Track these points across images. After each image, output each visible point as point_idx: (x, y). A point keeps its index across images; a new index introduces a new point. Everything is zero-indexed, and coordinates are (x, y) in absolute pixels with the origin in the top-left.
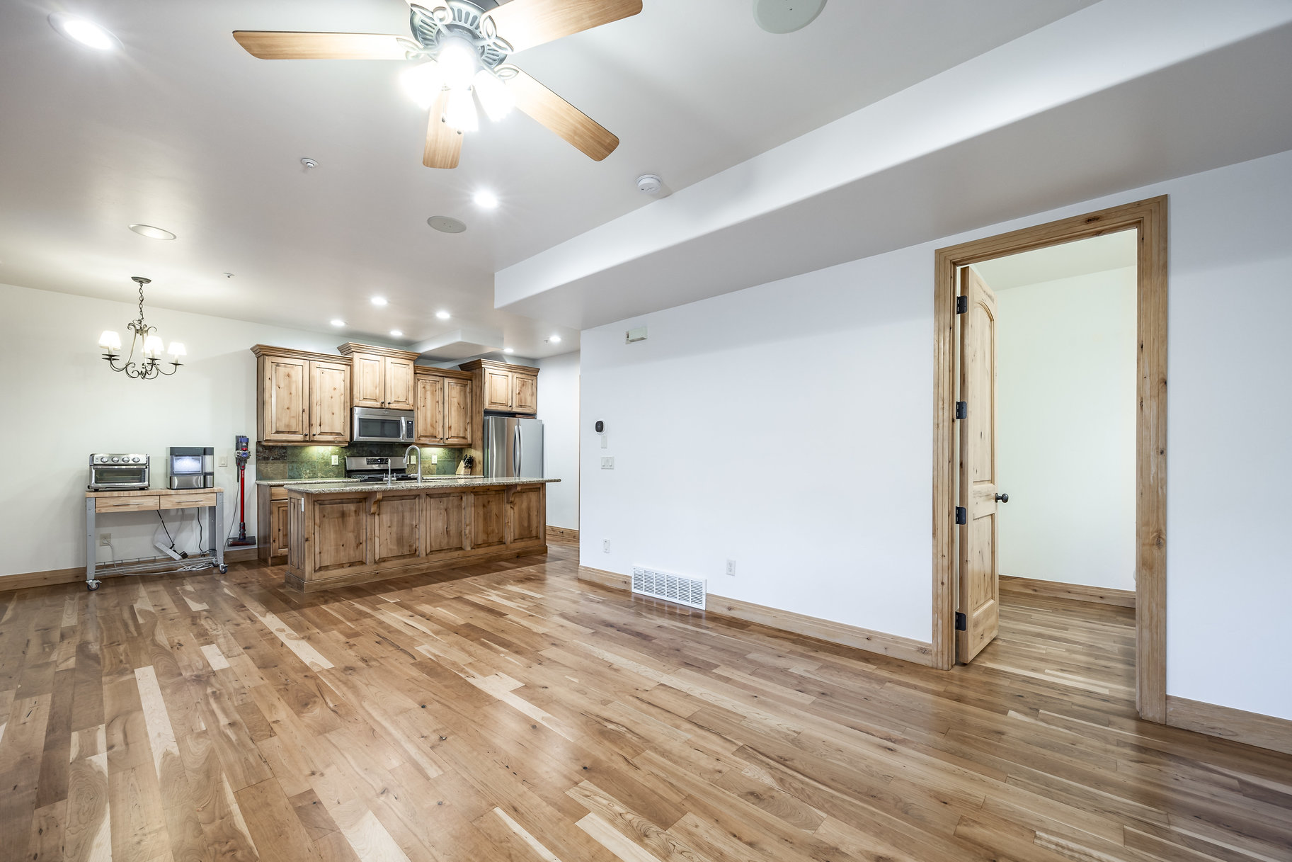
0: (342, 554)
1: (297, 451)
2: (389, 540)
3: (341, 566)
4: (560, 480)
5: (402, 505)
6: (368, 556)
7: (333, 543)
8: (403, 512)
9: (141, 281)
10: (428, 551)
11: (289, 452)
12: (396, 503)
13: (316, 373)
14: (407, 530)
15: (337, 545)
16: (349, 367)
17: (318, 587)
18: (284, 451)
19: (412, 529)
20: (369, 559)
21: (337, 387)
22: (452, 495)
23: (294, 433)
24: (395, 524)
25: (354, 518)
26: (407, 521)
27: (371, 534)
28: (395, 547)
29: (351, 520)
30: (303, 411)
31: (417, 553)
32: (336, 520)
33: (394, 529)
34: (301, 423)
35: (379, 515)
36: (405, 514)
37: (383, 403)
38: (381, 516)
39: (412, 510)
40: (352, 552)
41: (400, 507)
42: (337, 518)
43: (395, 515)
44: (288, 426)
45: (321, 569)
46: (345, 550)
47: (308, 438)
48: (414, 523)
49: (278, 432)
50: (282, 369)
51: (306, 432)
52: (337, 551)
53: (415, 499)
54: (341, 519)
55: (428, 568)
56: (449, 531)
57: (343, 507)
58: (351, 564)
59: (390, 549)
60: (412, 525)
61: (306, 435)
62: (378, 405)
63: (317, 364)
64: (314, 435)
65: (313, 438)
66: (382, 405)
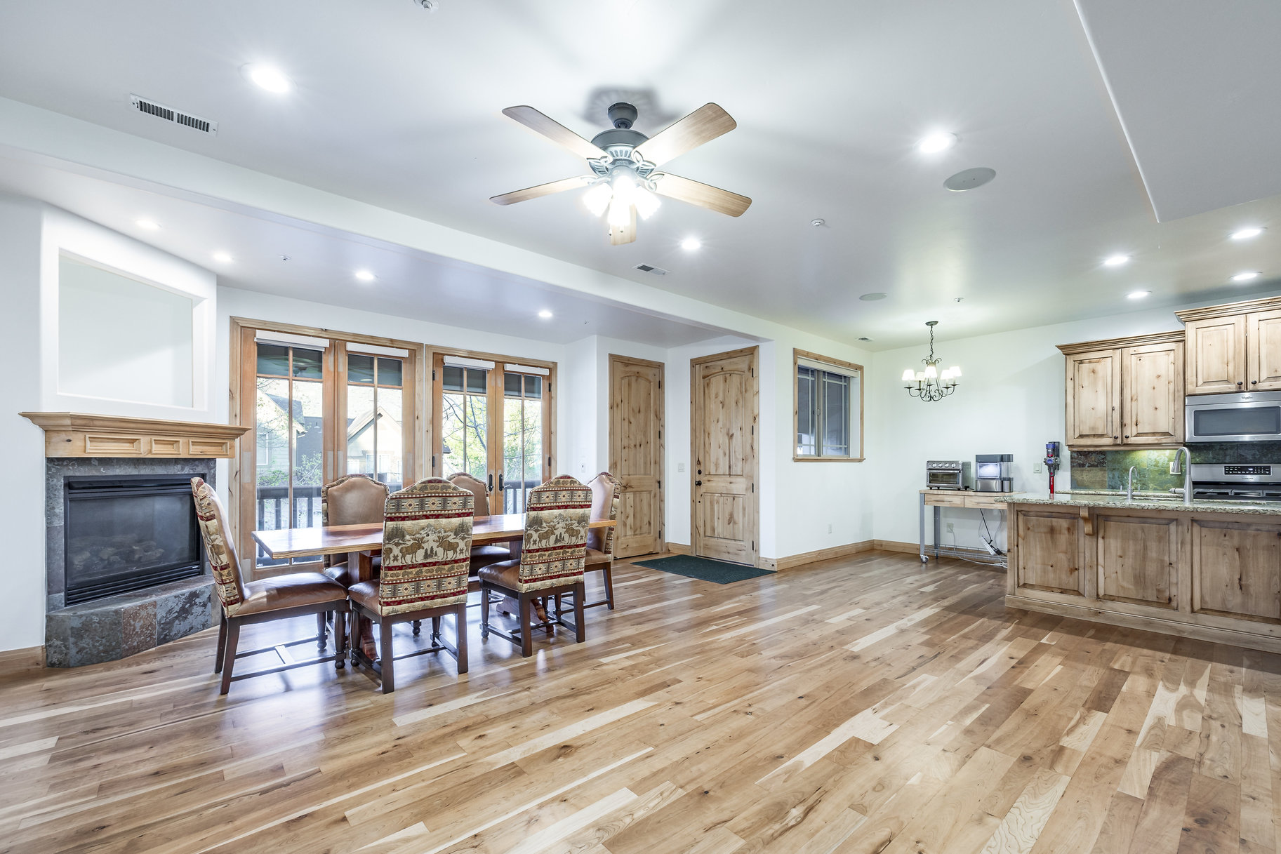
0: (1051, 576)
1: (1119, 457)
2: (1119, 572)
3: (1049, 589)
5: (1143, 531)
6: (1087, 587)
7: (1039, 561)
8: (1145, 541)
10: (1197, 606)
11: (1109, 458)
12: (1133, 526)
13: (1131, 361)
14: (1152, 569)
15: (1044, 564)
16: (1181, 344)
17: (1020, 604)
18: (1103, 457)
19: (1163, 567)
20: (1088, 588)
21: (1163, 372)
22: (1254, 527)
23: (1102, 436)
24: (1131, 553)
25: (1067, 536)
26: (1153, 554)
27: (1092, 561)
28: (1131, 587)
29: (1063, 538)
30: (1113, 409)
31: (1174, 604)
32: (1043, 535)
33: (1129, 561)
34: (1110, 424)
35: (1103, 538)
36: (1149, 544)
37: (1240, 384)
38: (1107, 540)
39: (1163, 539)
40: (1064, 577)
41: (1140, 532)
42: (1045, 533)
43: (1131, 542)
44: (1093, 428)
45: (1025, 585)
46: (1055, 572)
47: (1119, 441)
48: (1166, 558)
49: (1081, 436)
50: (1085, 367)
51: (1118, 434)
52: (1045, 571)
53: (1168, 524)
54: (1049, 536)
55: (1193, 632)
56: (1248, 586)
57: (1051, 521)
58: (1063, 591)
59: (1122, 587)
60: (1162, 561)
61: (1116, 438)
62: (1233, 387)
63: (1132, 350)
64: (1127, 437)
65: (1125, 441)
66: (1240, 388)
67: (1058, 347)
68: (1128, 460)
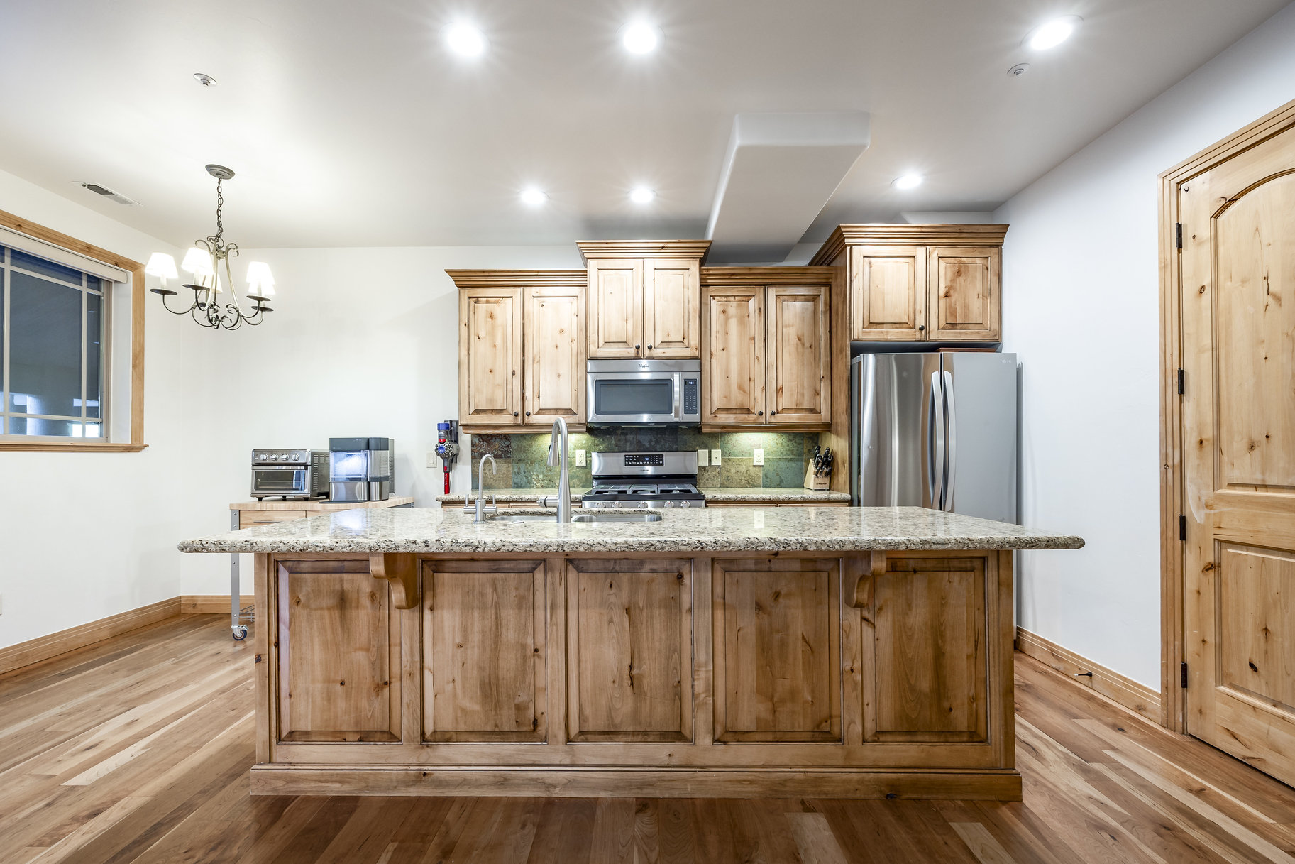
0: (341, 704)
1: (525, 443)
2: (458, 684)
3: (338, 736)
4: (1077, 543)
5: (495, 589)
6: (405, 721)
7: (319, 673)
8: (497, 607)
9: (221, 173)
10: (574, 730)
11: (514, 444)
12: (480, 579)
13: (533, 306)
14: (508, 662)
15: (328, 680)
16: (584, 289)
17: (280, 784)
18: (508, 443)
19: (524, 659)
20: (406, 724)
21: (565, 326)
22: (648, 567)
23: (500, 411)
24: (475, 638)
25: (370, 611)
26: (510, 635)
27: (413, 662)
28: (477, 707)
29: (362, 616)
30: (514, 374)
31: (541, 730)
32: (326, 613)
33: (474, 654)
34: (510, 394)
35: (432, 609)
36: (504, 613)
37: (638, 348)
38: (438, 613)
39: (525, 602)
40: (364, 703)
41: (489, 590)
42: (329, 609)
43: (476, 614)
44: (491, 400)
45: (293, 736)
46: (347, 695)
47: (519, 421)
48: (530, 641)
49: (477, 412)
50: (482, 307)
51: (518, 409)
52: (329, 697)
53: (532, 571)
54: (336, 613)
55: (569, 784)
56: (641, 677)
57: (342, 581)
58: (364, 737)
59: (463, 710)
60: (523, 647)
61: (516, 415)
62: (631, 352)
63: (533, 291)
64: (528, 415)
65: (527, 420)
66: (638, 353)
67: (448, 272)
68: (534, 448)
